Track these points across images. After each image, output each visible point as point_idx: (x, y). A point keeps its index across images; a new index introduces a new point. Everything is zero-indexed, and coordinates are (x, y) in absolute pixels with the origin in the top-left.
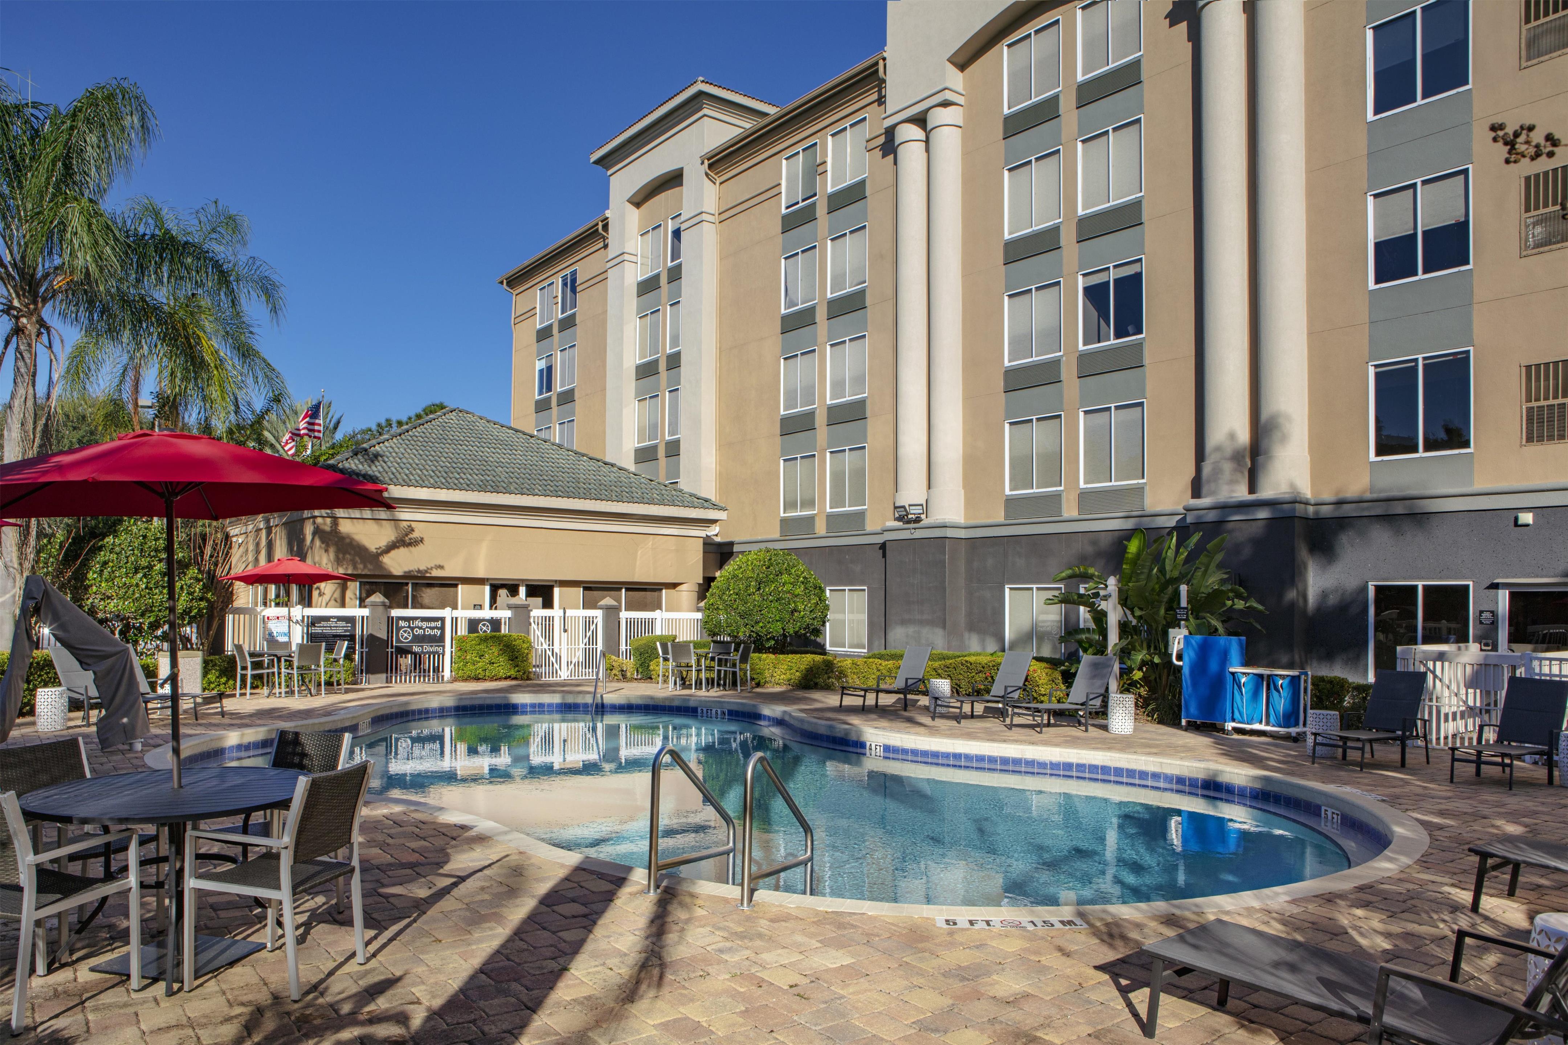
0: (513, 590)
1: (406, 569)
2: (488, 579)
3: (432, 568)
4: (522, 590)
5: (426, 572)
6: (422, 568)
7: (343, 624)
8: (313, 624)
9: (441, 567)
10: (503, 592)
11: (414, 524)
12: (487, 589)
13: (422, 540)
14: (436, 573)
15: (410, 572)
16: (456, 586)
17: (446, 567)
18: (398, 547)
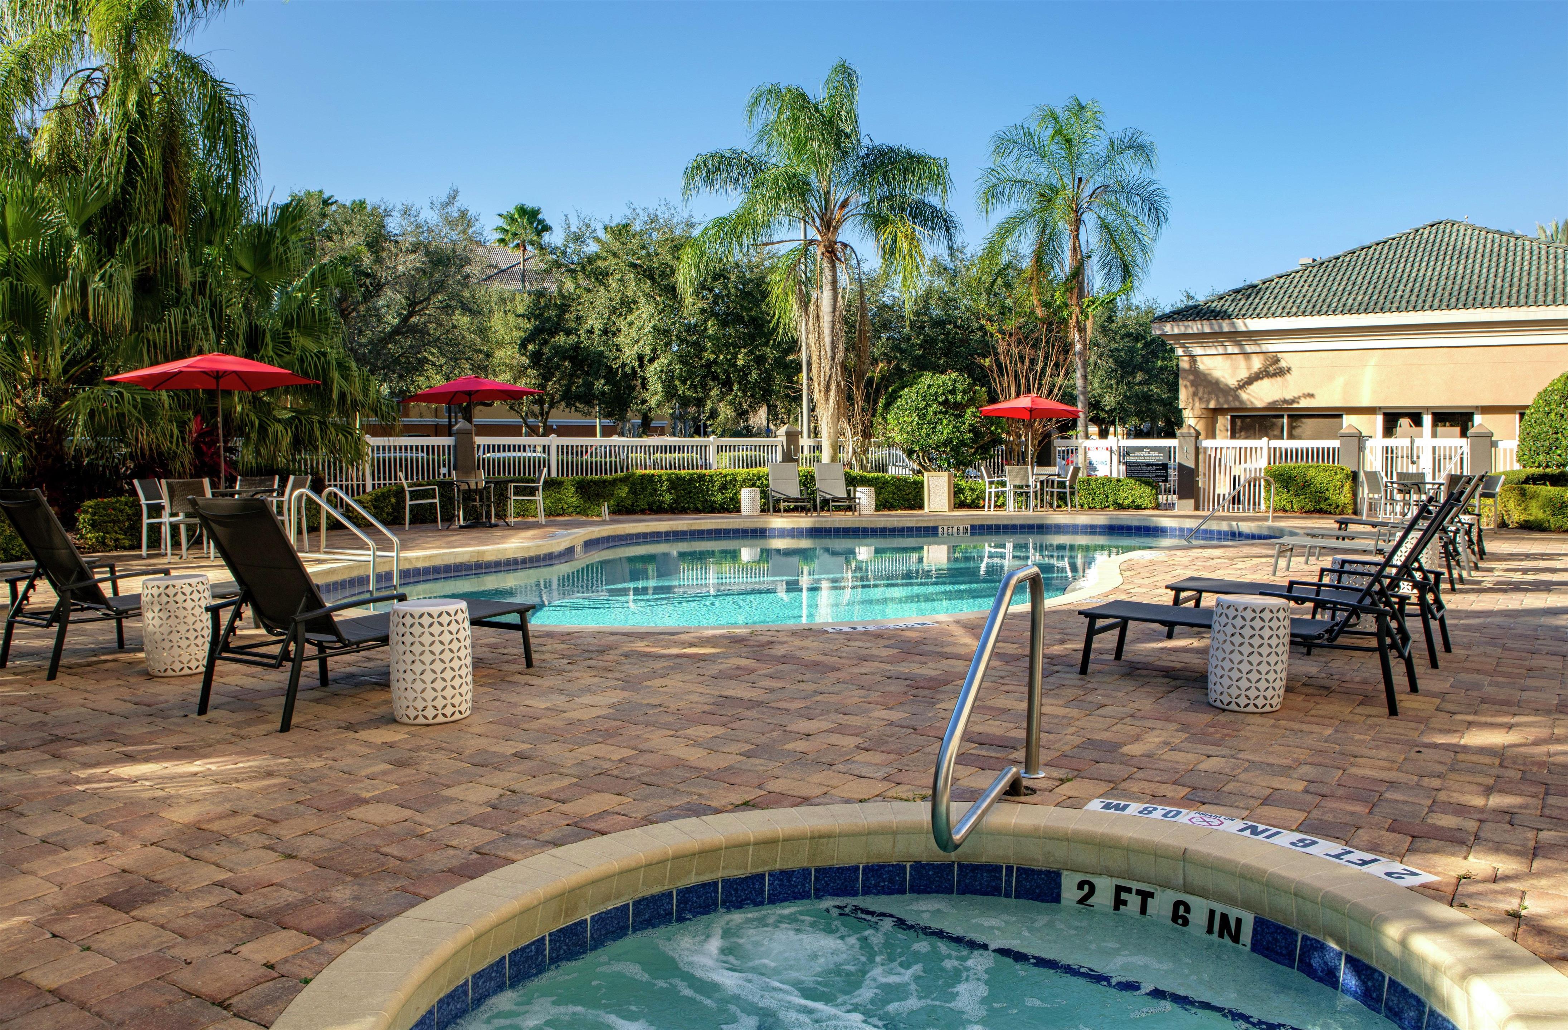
0: (1416, 418)
1: (1270, 400)
2: (1380, 408)
3: (1299, 398)
4: (1427, 420)
5: (1293, 401)
6: (1288, 397)
7: (1156, 454)
8: (1128, 454)
9: (1311, 396)
10: (1404, 422)
11: (1279, 355)
12: (1380, 419)
13: (1289, 370)
14: (1304, 403)
15: (1275, 402)
16: (1340, 416)
17: (1317, 396)
18: (1262, 378)
